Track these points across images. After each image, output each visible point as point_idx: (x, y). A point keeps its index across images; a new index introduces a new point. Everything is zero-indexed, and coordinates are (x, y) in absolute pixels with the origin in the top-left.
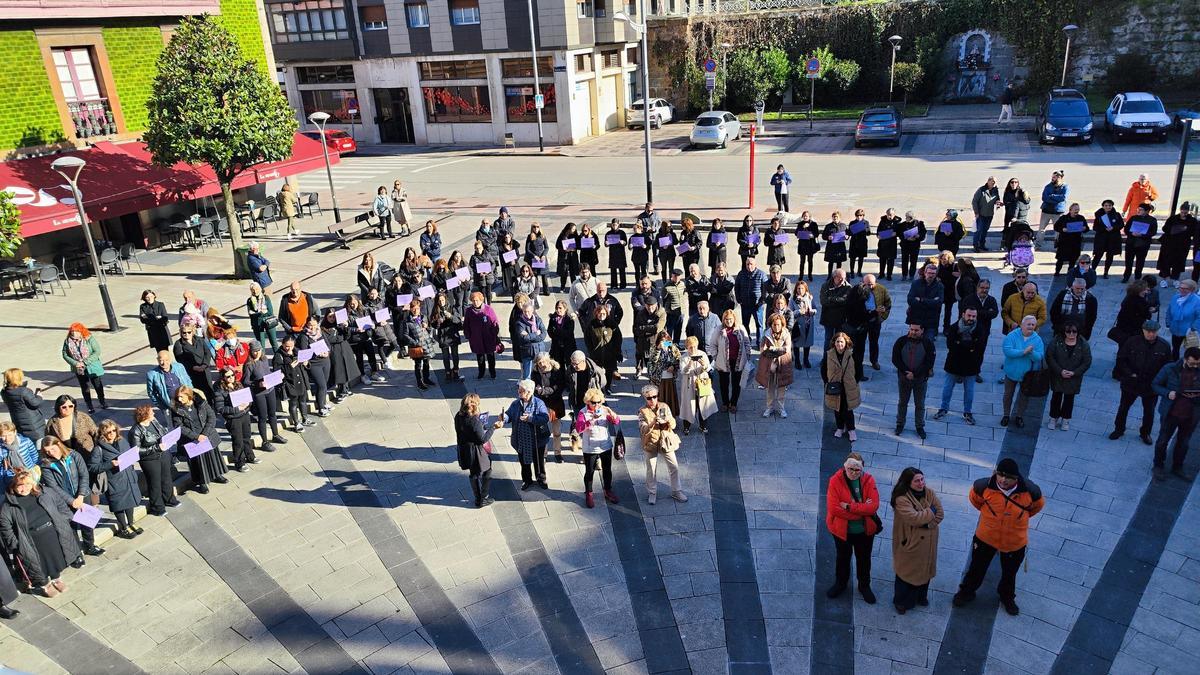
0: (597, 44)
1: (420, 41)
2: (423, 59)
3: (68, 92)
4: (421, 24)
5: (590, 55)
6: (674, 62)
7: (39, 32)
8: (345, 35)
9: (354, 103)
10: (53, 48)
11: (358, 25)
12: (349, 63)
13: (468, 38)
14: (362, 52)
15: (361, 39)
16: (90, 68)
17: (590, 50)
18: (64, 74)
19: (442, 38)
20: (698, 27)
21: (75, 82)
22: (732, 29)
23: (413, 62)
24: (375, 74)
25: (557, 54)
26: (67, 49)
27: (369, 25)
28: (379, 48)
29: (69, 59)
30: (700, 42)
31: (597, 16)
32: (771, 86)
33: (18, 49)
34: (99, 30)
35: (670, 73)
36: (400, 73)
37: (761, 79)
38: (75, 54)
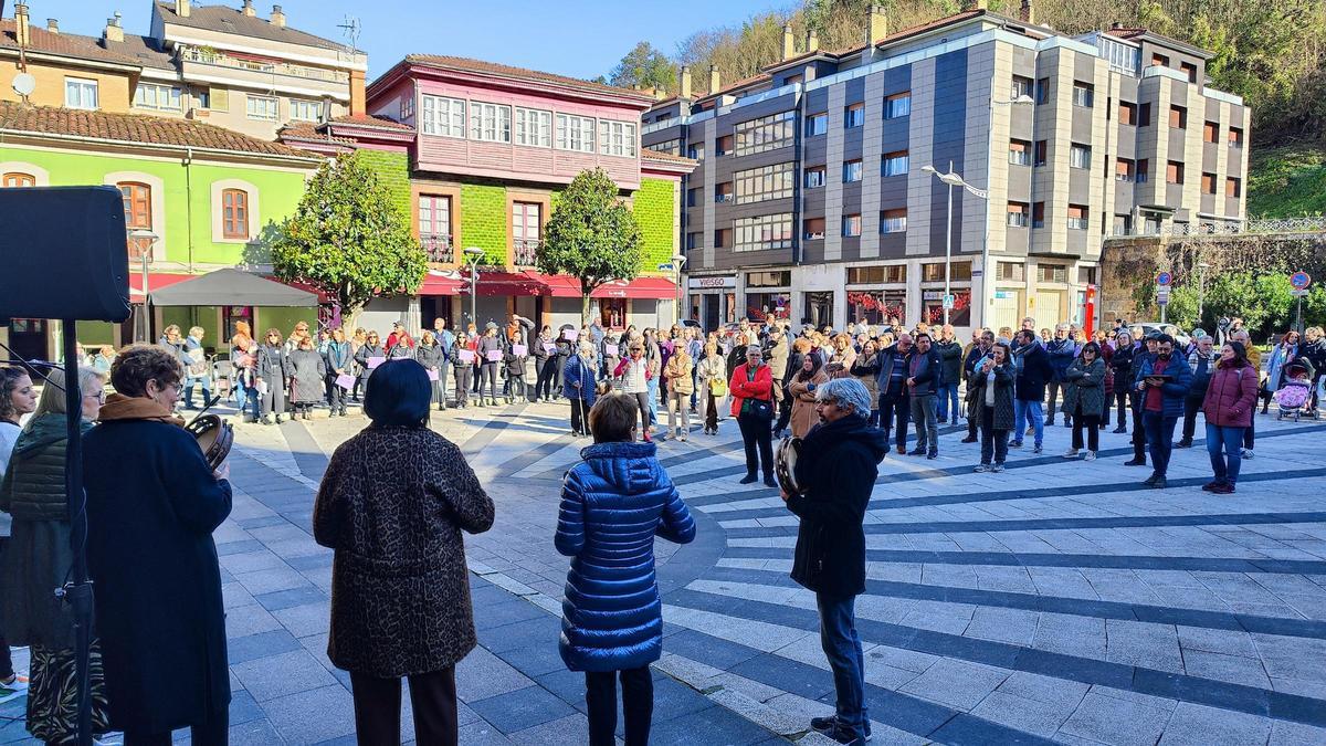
0: (1030, 255)
1: (851, 247)
2: (851, 265)
3: (517, 232)
4: (853, 234)
5: (1022, 264)
6: (1141, 284)
7: (508, 188)
8: (787, 244)
9: (787, 304)
10: (515, 202)
11: (801, 235)
12: (788, 269)
13: (893, 245)
14: (801, 260)
15: (801, 247)
16: (537, 218)
17: (1022, 260)
18: (517, 220)
19: (870, 246)
20: (1176, 248)
21: (525, 227)
22: (1221, 251)
23: (842, 267)
24: (807, 279)
25: (978, 258)
26: (525, 203)
27: (810, 236)
28: (814, 257)
29: (525, 211)
30: (1176, 264)
31: (1034, 226)
32: (1266, 313)
33: (491, 199)
34: (549, 192)
35: (1135, 296)
36: (829, 278)
37: (1252, 304)
38: (529, 207)
